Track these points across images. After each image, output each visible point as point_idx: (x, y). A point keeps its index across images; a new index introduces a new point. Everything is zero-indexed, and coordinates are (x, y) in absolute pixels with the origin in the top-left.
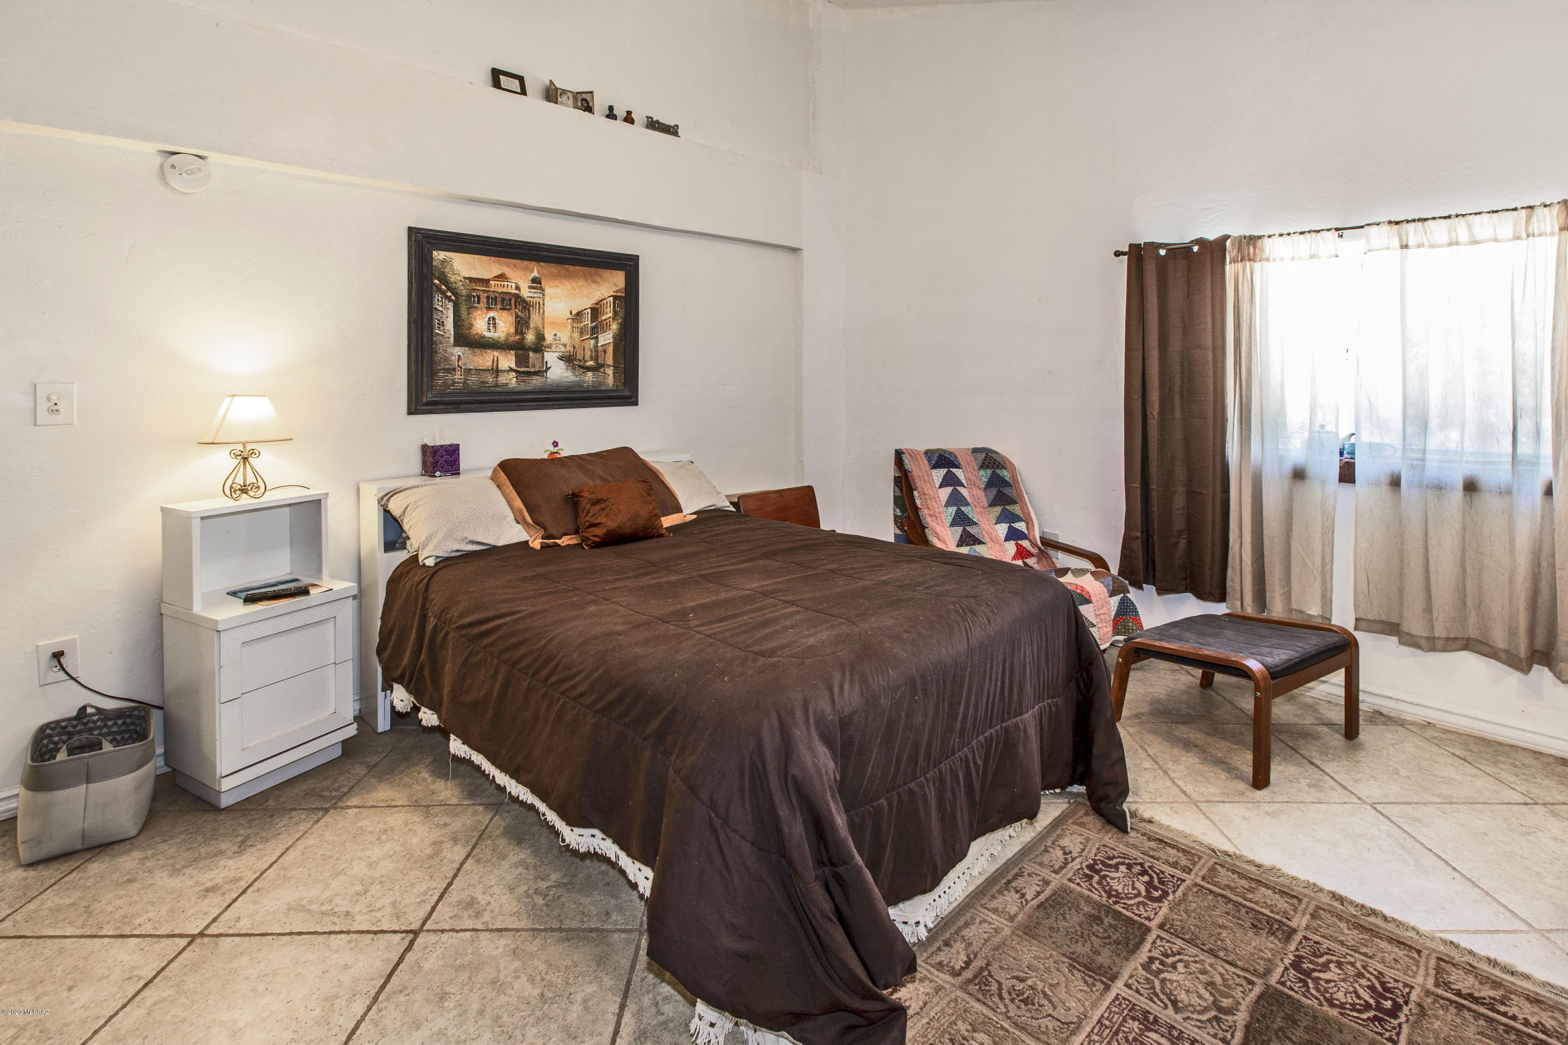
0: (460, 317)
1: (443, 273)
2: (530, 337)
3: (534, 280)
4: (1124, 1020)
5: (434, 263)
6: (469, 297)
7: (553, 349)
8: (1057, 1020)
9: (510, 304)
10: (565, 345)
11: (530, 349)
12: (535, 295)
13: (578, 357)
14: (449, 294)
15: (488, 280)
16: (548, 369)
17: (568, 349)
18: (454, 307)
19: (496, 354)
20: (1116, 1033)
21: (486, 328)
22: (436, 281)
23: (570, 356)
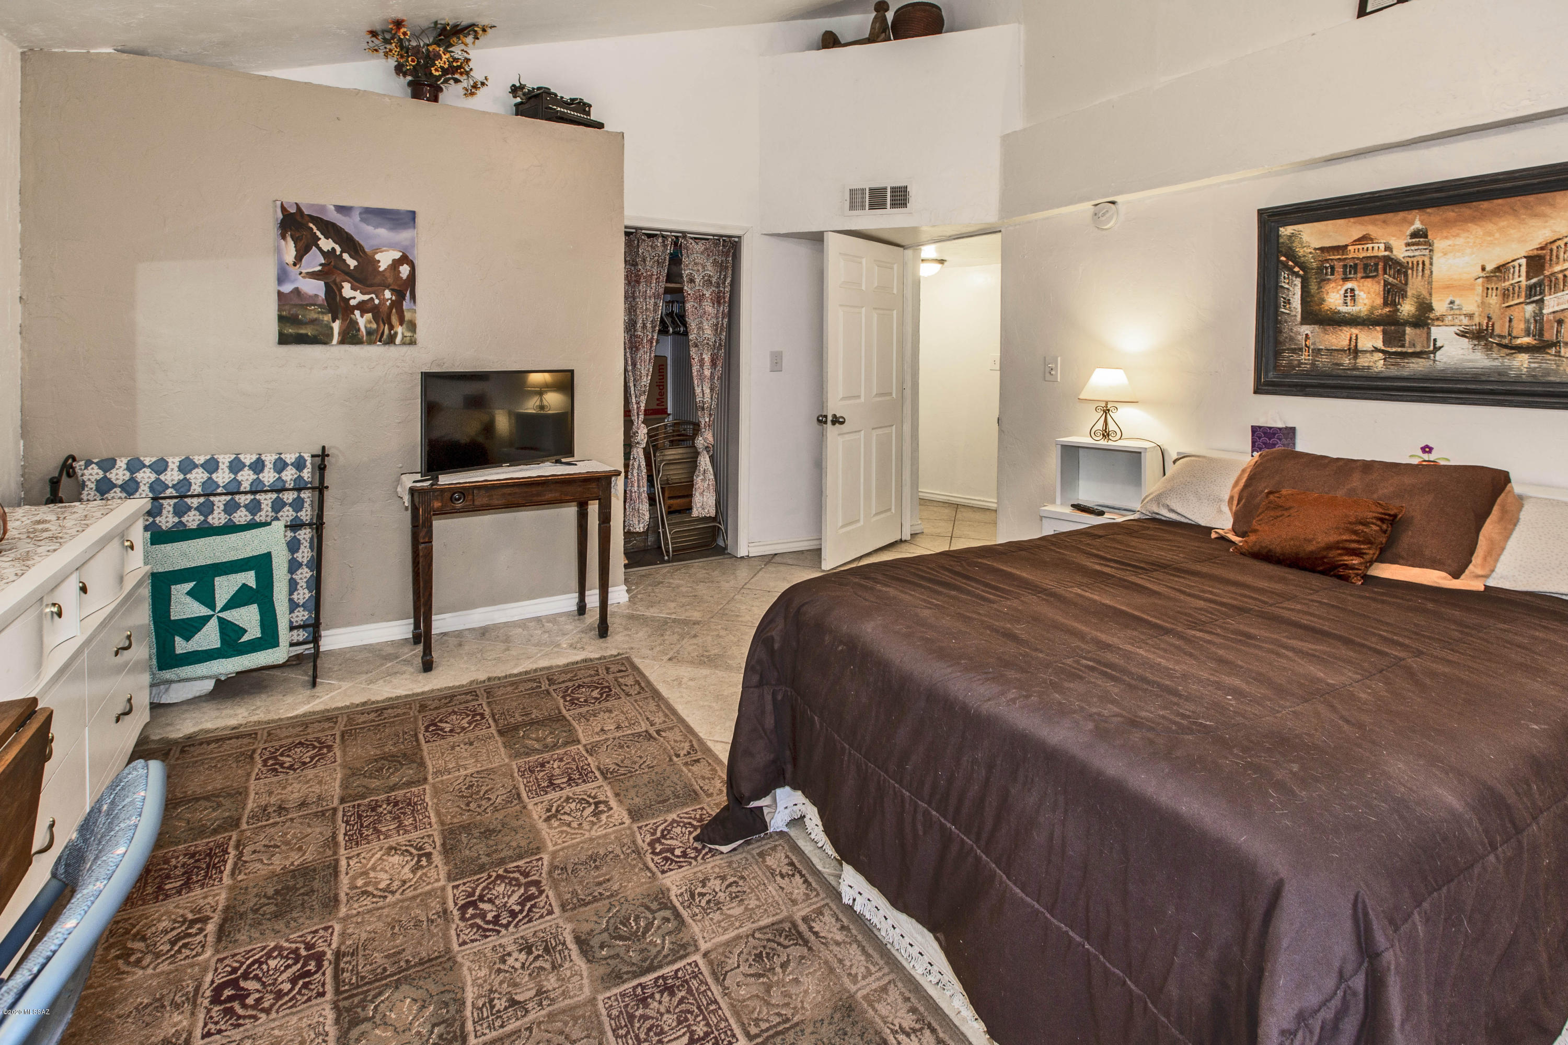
0: (1309, 292)
1: (1290, 248)
2: (1407, 308)
3: (1414, 235)
4: (708, 1025)
5: (1281, 240)
6: (1320, 269)
7: (1447, 322)
8: (732, 970)
9: (1376, 270)
10: (1471, 316)
11: (1407, 323)
12: (1417, 253)
13: (1497, 331)
14: (1296, 269)
15: (1346, 246)
16: (1437, 349)
17: (1477, 320)
18: (1302, 283)
19: (1355, 331)
20: (699, 1008)
21: (1341, 301)
22: (1283, 258)
23: (1480, 331)
